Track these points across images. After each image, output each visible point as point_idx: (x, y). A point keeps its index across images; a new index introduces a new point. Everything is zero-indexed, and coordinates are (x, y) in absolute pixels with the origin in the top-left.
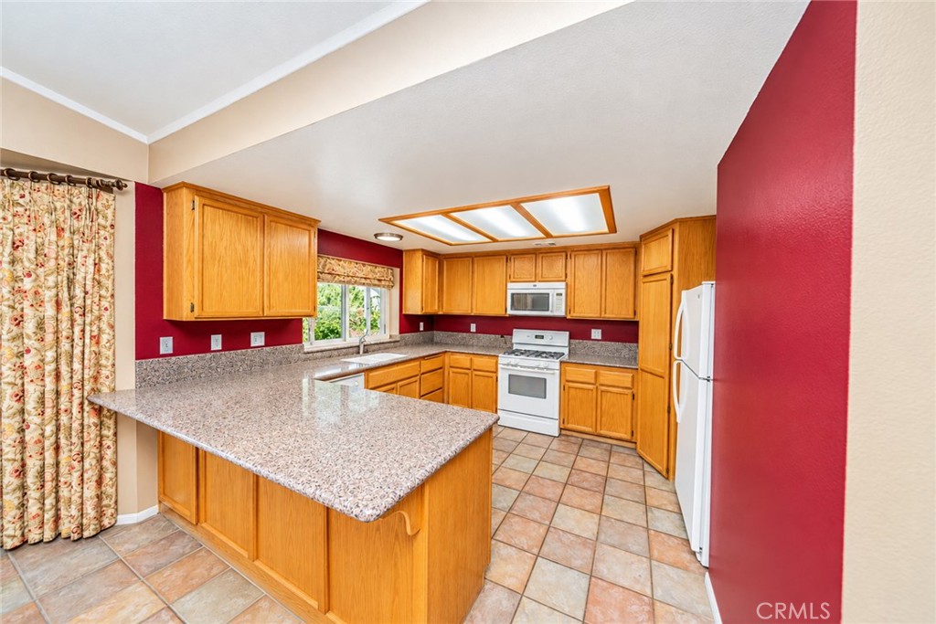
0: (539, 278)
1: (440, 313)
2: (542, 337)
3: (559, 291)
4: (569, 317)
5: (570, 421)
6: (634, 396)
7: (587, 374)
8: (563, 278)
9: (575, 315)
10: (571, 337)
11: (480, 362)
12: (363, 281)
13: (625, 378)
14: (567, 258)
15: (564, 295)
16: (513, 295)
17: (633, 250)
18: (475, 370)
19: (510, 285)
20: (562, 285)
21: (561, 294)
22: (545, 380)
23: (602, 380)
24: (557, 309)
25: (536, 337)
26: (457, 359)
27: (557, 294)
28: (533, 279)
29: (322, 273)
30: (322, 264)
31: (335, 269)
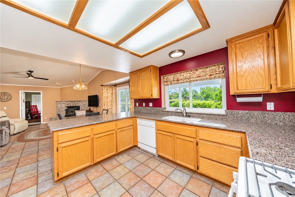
29: (174, 81)
30: (172, 78)
31: (179, 78)
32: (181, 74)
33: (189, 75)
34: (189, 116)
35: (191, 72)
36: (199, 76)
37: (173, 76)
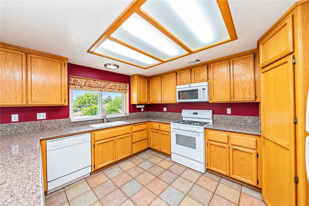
0: (193, 81)
1: (148, 103)
2: (196, 114)
3: (204, 87)
4: (210, 102)
5: (212, 166)
6: (258, 155)
7: (222, 136)
8: (206, 80)
9: (214, 101)
10: (213, 113)
11: (163, 127)
12: (109, 90)
13: (251, 141)
14: (208, 68)
15: (206, 89)
16: (179, 92)
17: (252, 56)
18: (161, 131)
19: (178, 87)
20: (206, 83)
22: (195, 138)
23: (232, 141)
24: (203, 97)
25: (194, 113)
26: (154, 125)
27: (203, 89)
28: (190, 82)
29: (85, 86)
30: (84, 82)
31: (92, 85)
32: (96, 82)
33: (103, 84)
34: (108, 122)
35: (105, 83)
36: (111, 88)
37: (85, 80)
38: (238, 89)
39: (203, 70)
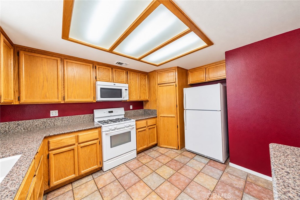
2: (112, 112)
3: (126, 88)
8: (125, 82)
9: (131, 100)
15: (128, 90)
18: (81, 143)
20: (127, 85)
21: (127, 90)
25: (110, 112)
27: (125, 90)
28: (111, 81)
38: (142, 93)
39: (122, 74)
